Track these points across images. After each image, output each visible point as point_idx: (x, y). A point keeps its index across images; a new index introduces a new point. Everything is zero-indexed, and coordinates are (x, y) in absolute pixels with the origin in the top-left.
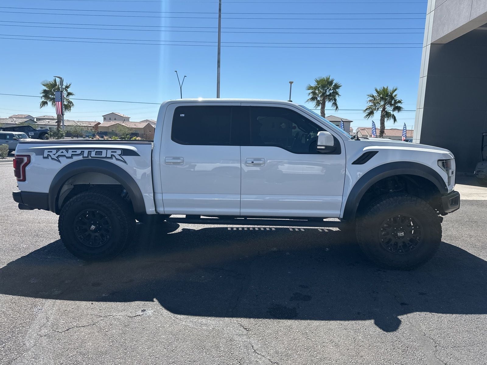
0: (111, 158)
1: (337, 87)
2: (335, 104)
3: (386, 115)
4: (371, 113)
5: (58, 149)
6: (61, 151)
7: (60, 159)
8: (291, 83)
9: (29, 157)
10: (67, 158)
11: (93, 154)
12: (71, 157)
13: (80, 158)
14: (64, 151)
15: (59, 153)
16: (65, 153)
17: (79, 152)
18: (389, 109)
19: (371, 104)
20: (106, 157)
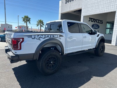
0: (57, 38)
1: (29, 18)
2: (30, 22)
3: (41, 26)
4: (38, 25)
5: (38, 35)
6: (40, 36)
7: (40, 39)
8: (18, 16)
9: (23, 39)
10: (43, 38)
11: (52, 37)
12: (45, 38)
13: (48, 38)
14: (41, 36)
15: (39, 36)
16: (42, 36)
17: (47, 36)
18: (42, 25)
19: (38, 23)
20: (56, 38)
